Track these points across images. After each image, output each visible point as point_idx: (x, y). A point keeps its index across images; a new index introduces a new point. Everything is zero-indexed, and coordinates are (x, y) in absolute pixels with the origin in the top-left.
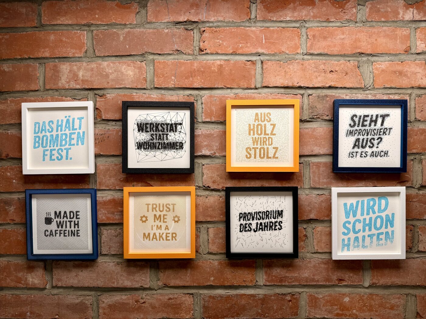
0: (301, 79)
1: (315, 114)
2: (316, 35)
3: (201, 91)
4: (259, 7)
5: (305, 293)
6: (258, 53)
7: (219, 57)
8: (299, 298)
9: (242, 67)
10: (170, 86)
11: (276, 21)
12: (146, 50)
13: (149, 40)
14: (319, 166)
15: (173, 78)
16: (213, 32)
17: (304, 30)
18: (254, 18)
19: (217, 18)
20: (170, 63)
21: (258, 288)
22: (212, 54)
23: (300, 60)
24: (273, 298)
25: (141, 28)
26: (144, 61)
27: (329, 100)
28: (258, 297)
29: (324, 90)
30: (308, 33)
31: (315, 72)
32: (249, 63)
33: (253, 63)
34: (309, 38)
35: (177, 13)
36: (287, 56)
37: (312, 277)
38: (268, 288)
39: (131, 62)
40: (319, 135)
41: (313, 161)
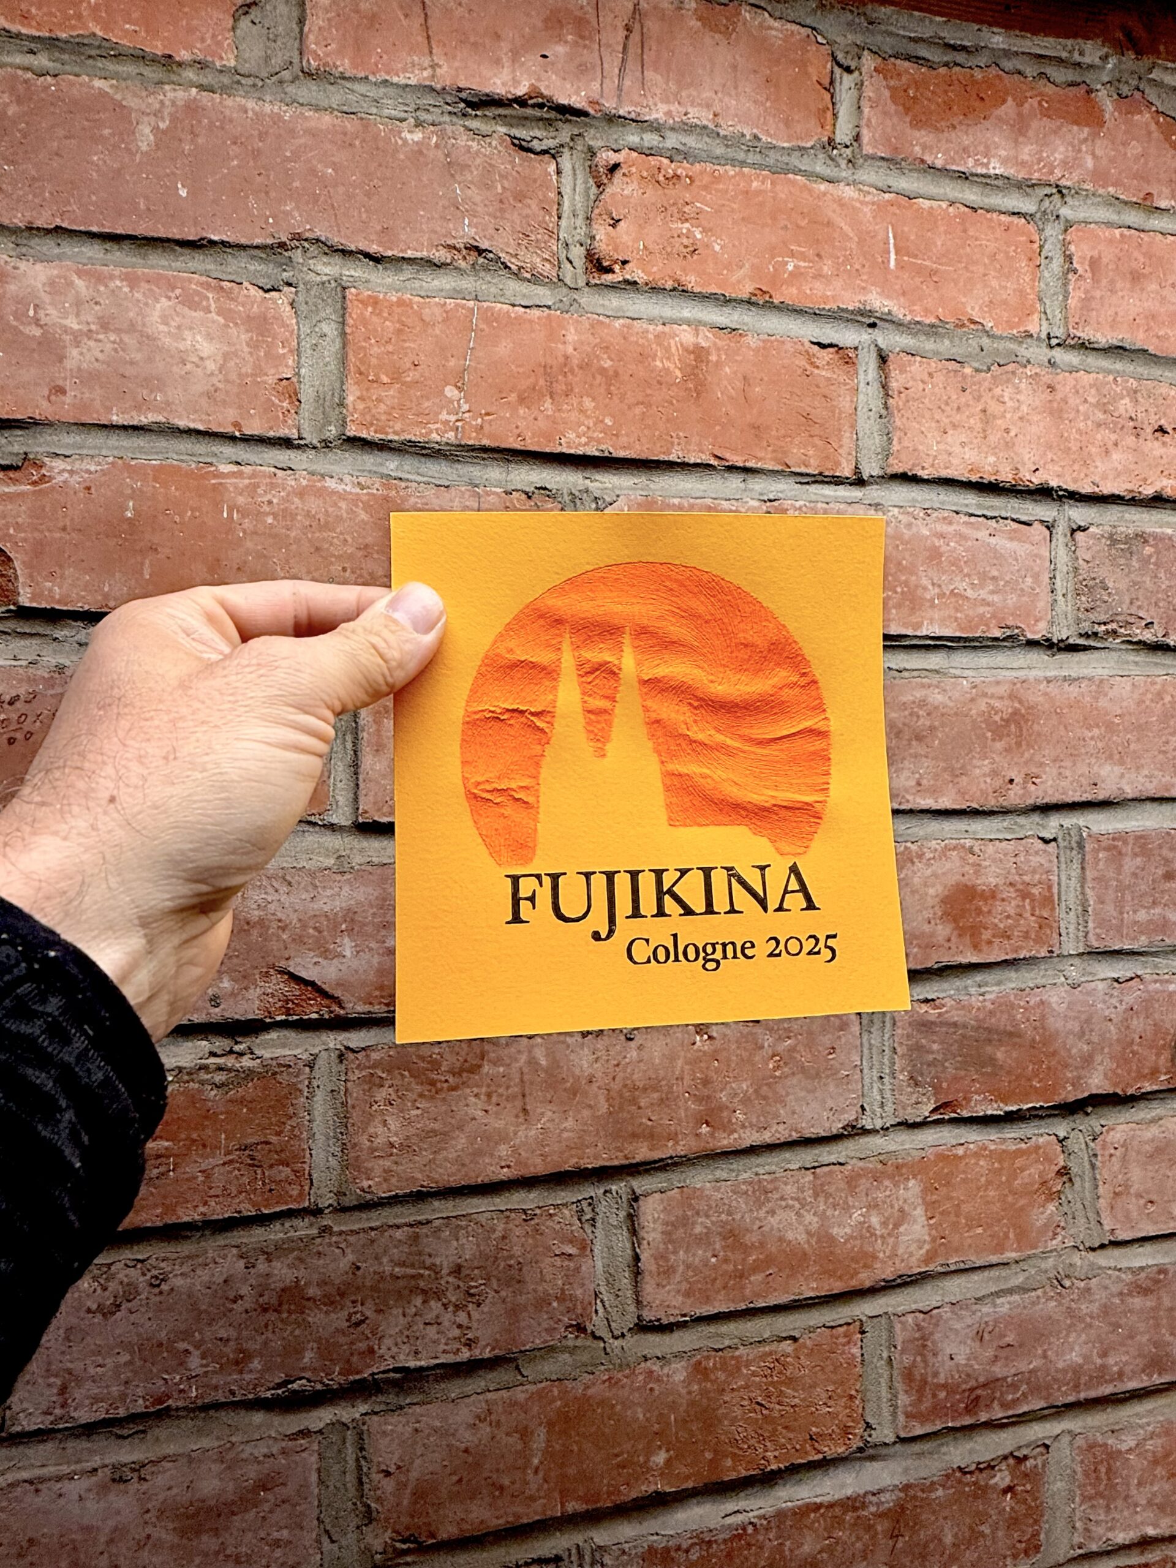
0: (1050, 456)
1: (1103, 618)
2: (1105, 260)
3: (598, 477)
4: (869, 92)
5: (1066, 1439)
6: (870, 313)
7: (689, 311)
8: (1044, 1466)
9: (799, 371)
10: (435, 437)
11: (944, 172)
12: (299, 222)
13: (313, 171)
14: (1120, 853)
15: (450, 392)
16: (661, 178)
17: (1052, 231)
18: (847, 140)
19: (682, 110)
20: (437, 311)
21: (872, 1458)
22: (655, 290)
23: (1040, 366)
24: (940, 1492)
25: (268, 98)
26: (286, 289)
27: (1150, 556)
28: (878, 1505)
29: (1133, 510)
30: (1072, 248)
31: (1099, 425)
32: (827, 355)
33: (845, 356)
34: (1075, 271)
35: (475, 44)
36: (985, 341)
37: (1099, 1361)
38: (917, 1447)
39: (208, 286)
40: (1119, 712)
41: (1095, 829)
